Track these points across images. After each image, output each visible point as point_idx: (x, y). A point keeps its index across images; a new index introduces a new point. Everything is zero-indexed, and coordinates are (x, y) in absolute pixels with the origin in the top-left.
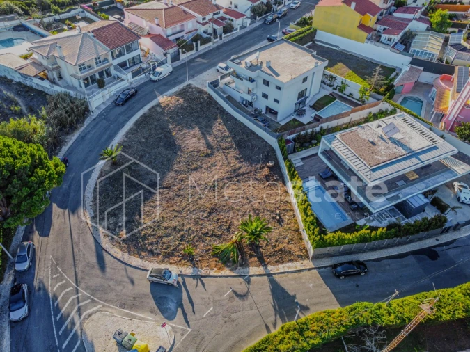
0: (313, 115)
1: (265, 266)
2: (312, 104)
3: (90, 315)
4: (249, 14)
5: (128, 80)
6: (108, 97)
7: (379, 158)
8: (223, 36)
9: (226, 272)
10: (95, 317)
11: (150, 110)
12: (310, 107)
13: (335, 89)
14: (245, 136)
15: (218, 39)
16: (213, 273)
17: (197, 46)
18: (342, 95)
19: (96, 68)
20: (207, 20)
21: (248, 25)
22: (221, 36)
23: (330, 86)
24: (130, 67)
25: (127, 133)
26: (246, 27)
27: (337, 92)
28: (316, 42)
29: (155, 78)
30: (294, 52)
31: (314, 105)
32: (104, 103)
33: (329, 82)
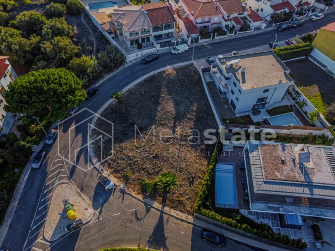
0: (264, 118)
1: (164, 206)
2: (269, 109)
3: (63, 183)
4: (269, 19)
5: (157, 49)
6: (139, 56)
7: (279, 175)
8: (238, 33)
9: (140, 197)
10: (64, 185)
11: (158, 73)
12: (267, 110)
13: (297, 103)
14: (206, 115)
15: (233, 34)
16: (133, 194)
17: (214, 36)
18: (300, 110)
19: (140, 36)
20: (231, 17)
21: (263, 28)
22: (236, 32)
23: (294, 99)
24: (165, 38)
25: (137, 84)
26: (261, 29)
27: (297, 106)
28: (309, 58)
29: (174, 52)
30: (273, 65)
31: (271, 110)
32: (136, 59)
33: (294, 96)
